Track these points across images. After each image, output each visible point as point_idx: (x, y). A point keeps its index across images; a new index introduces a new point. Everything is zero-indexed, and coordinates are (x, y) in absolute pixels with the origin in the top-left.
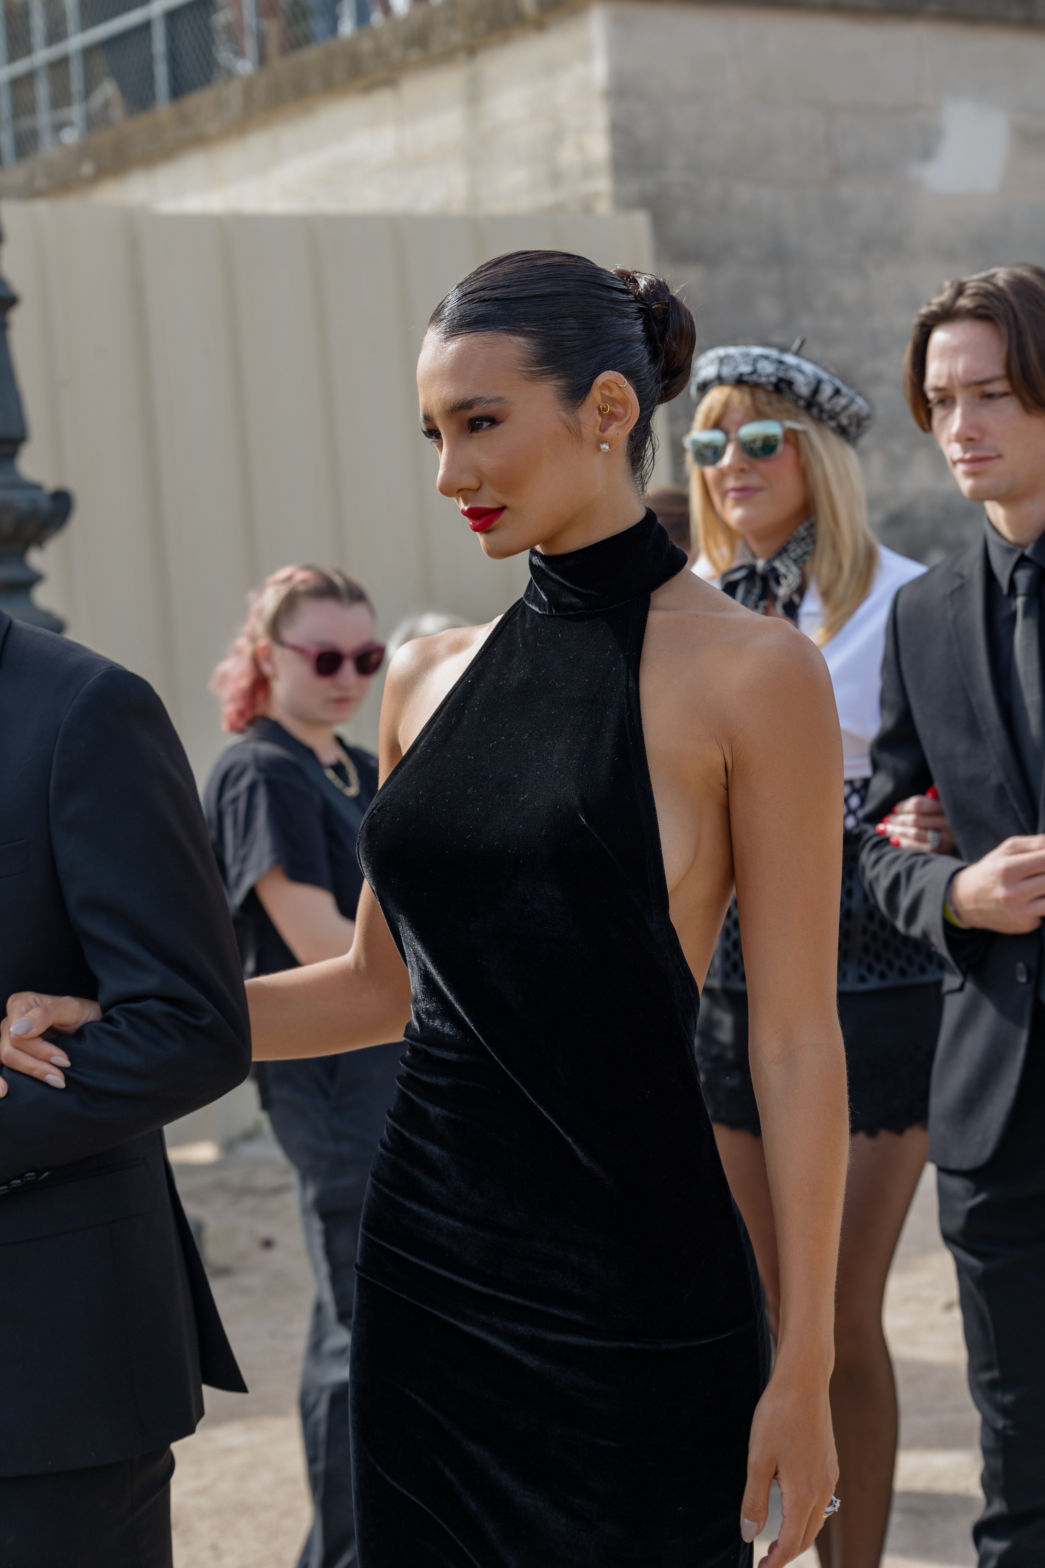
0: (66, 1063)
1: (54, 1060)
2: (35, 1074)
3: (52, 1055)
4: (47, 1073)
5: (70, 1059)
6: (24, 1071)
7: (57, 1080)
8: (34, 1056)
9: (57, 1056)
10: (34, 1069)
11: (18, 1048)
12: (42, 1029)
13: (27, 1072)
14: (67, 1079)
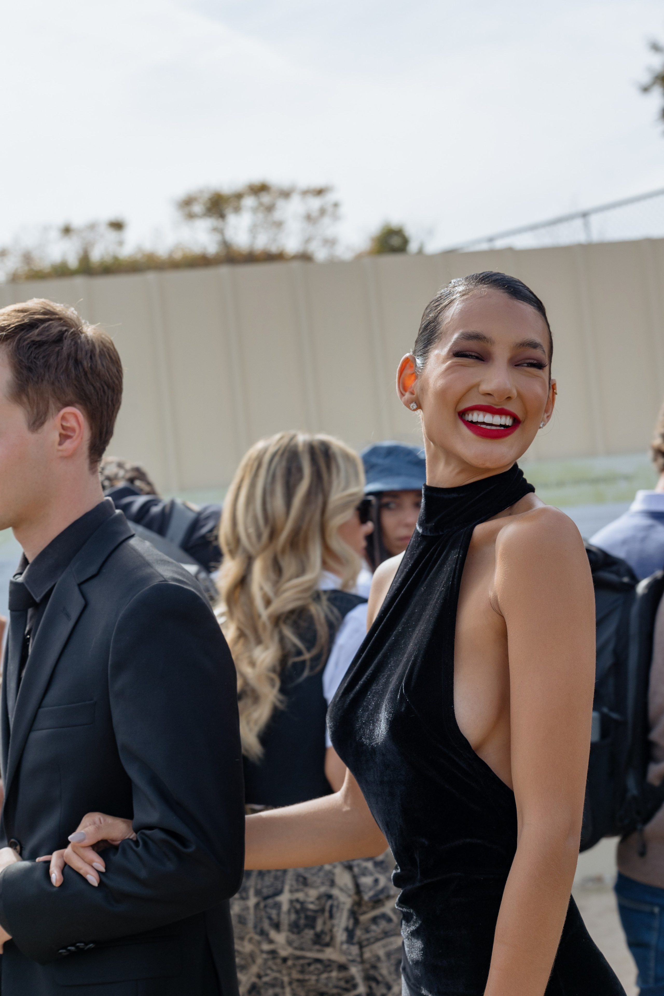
0: (103, 869)
1: (95, 864)
2: (82, 872)
3: (93, 861)
4: (88, 873)
5: (106, 868)
6: (75, 869)
7: (93, 879)
8: (83, 859)
9: (97, 862)
10: (81, 869)
11: (75, 852)
12: (93, 841)
13: (77, 870)
14: (101, 883)
